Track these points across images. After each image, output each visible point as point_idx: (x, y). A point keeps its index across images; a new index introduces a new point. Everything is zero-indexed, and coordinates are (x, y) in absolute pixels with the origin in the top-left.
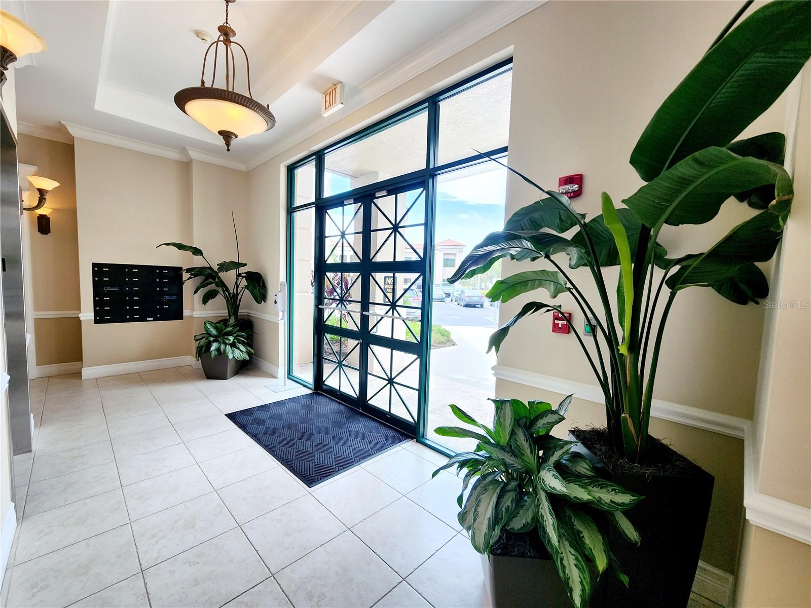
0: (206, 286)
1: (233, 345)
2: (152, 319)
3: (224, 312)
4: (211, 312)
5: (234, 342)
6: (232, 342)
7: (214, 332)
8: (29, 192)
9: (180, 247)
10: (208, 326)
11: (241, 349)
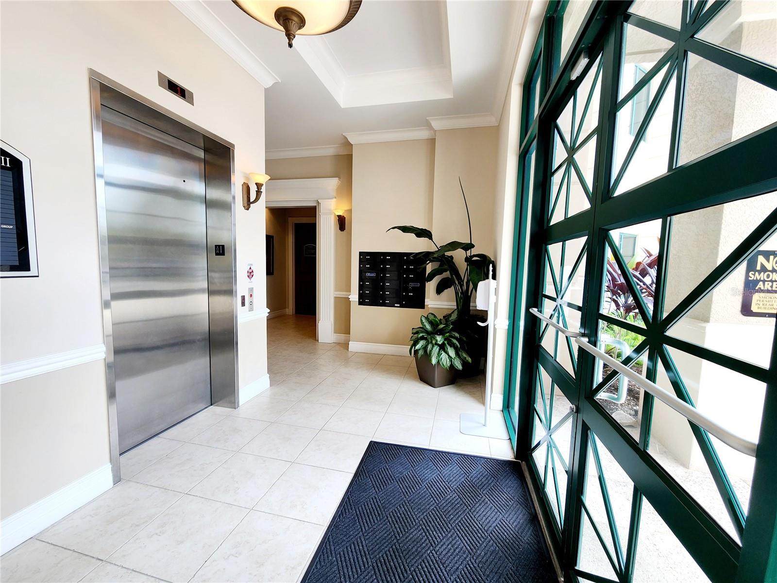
0: (442, 274)
1: (442, 347)
2: (399, 305)
3: (453, 305)
4: (446, 303)
5: (443, 344)
6: (442, 344)
7: (428, 327)
8: (335, 200)
9: (405, 229)
10: (424, 320)
11: (450, 354)
